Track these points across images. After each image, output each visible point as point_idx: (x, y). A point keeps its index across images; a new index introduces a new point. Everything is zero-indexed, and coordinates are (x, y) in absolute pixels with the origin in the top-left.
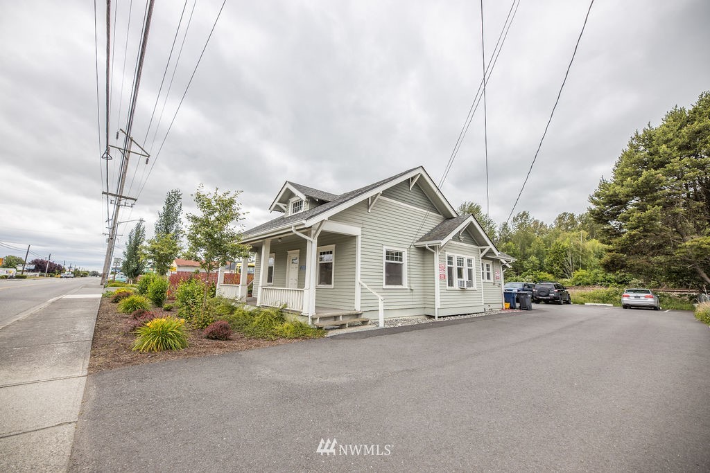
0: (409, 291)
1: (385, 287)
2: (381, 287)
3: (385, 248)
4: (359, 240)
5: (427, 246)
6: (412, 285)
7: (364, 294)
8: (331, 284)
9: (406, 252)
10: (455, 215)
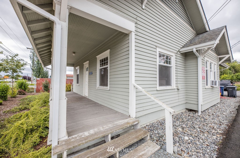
0: (176, 90)
1: (159, 88)
2: (155, 89)
3: (158, 50)
4: (133, 36)
5: (194, 50)
6: (178, 85)
7: (139, 98)
8: (107, 85)
9: (174, 57)
10: (208, 30)
